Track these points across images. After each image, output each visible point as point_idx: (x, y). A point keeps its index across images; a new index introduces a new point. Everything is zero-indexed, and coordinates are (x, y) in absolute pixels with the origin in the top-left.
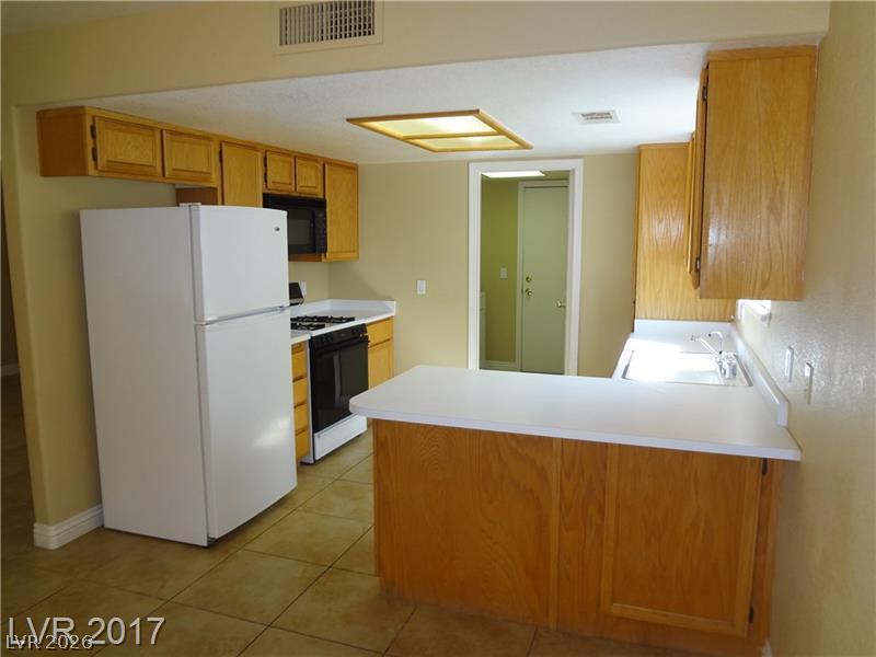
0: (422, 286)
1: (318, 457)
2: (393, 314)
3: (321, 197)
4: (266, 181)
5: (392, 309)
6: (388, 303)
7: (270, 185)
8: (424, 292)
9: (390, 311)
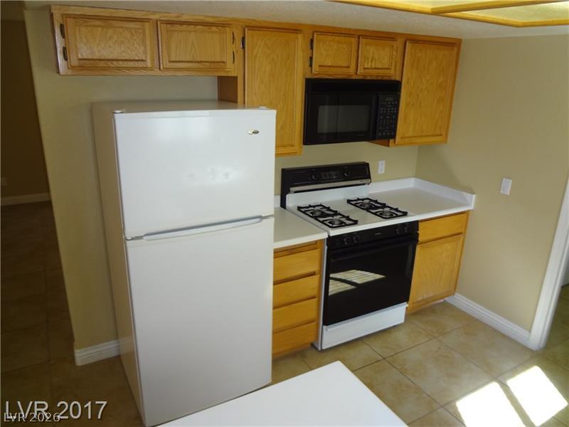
0: (507, 187)
1: (324, 348)
2: (471, 208)
3: (398, 78)
4: (311, 66)
5: (471, 203)
6: (467, 195)
7: (316, 68)
8: (508, 193)
9: (467, 205)
